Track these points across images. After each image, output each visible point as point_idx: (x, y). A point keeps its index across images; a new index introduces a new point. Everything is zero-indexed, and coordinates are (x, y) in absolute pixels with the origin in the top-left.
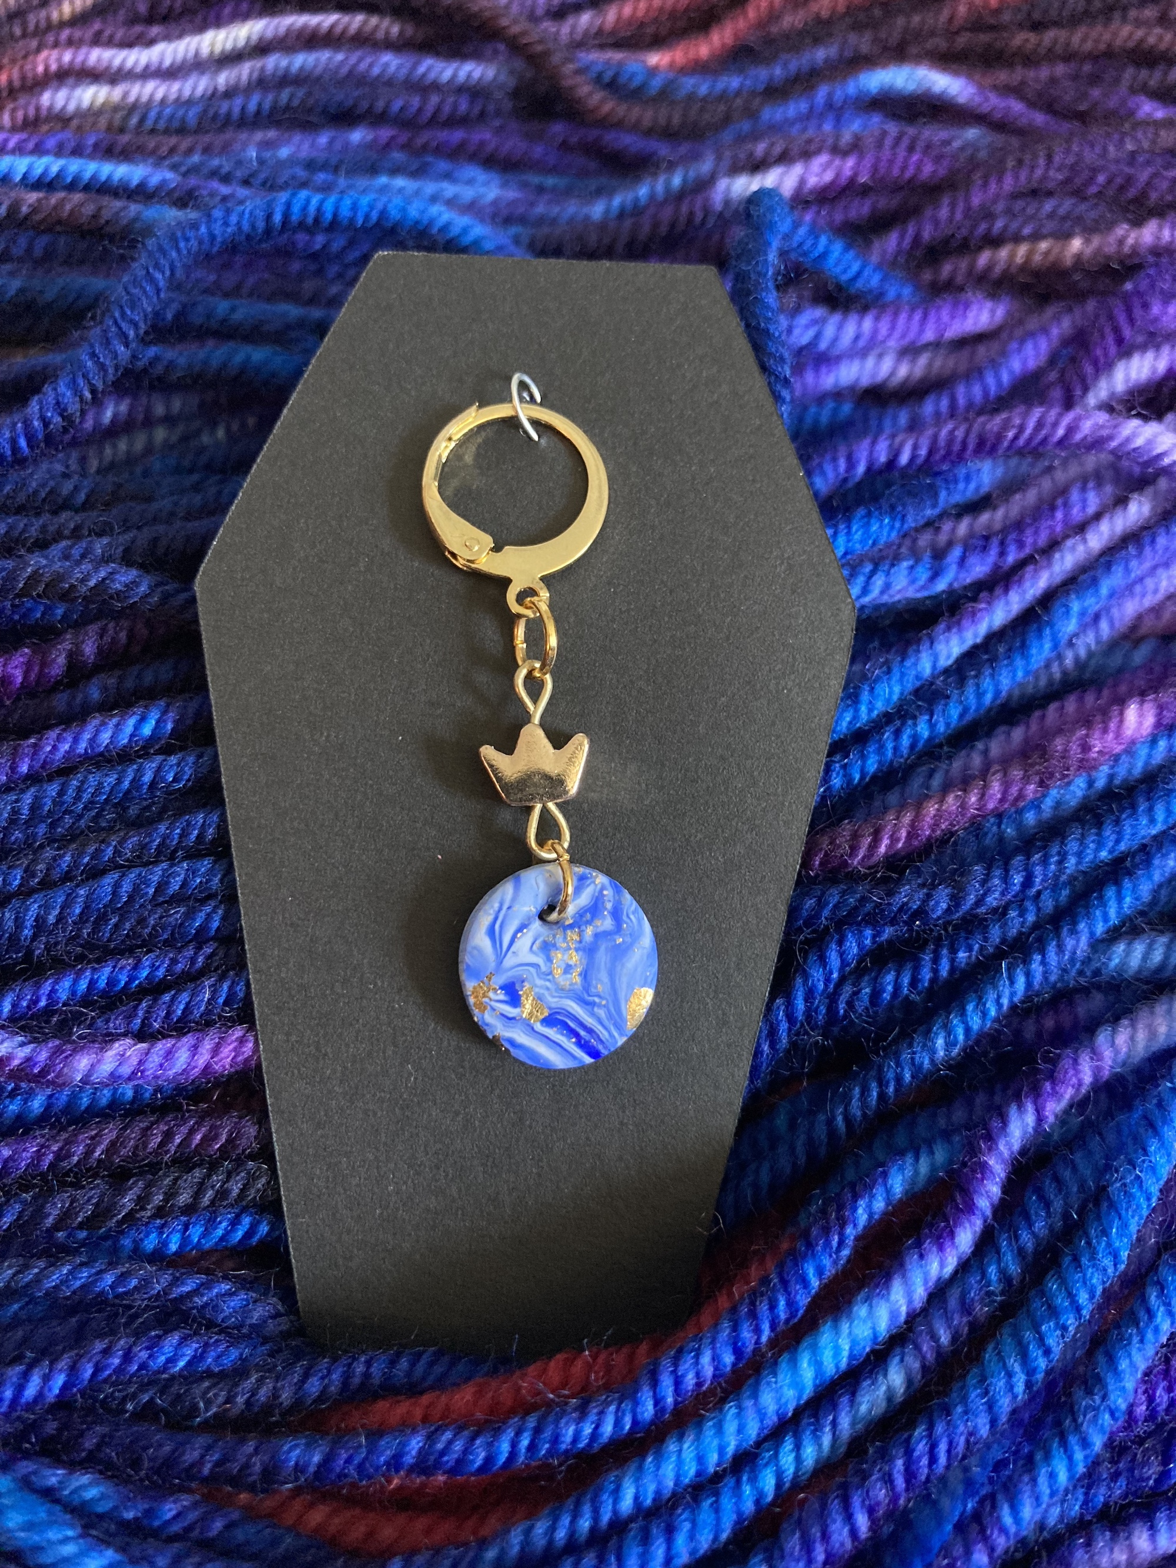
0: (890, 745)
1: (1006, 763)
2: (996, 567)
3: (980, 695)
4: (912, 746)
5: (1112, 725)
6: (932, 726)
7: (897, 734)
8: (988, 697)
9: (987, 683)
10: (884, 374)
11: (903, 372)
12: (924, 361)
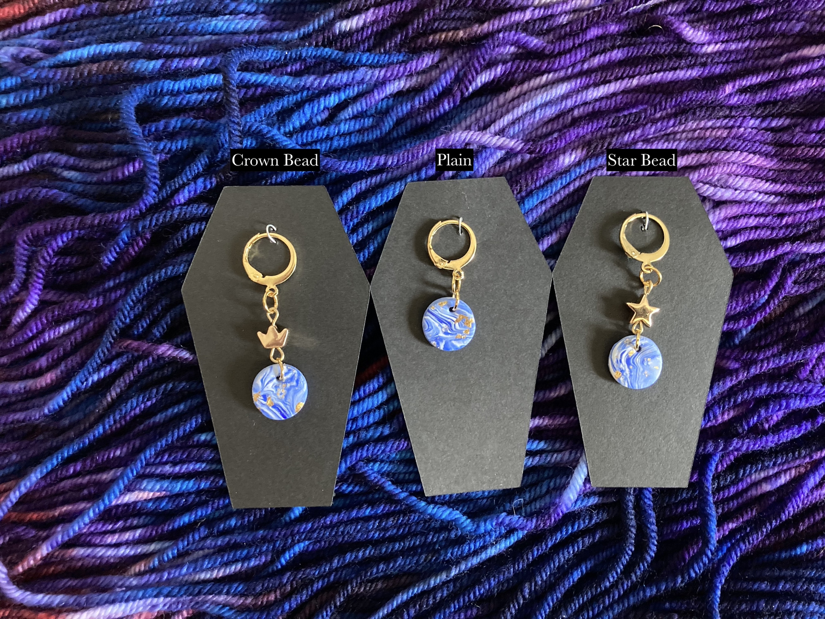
10: (402, 86)
11: (408, 85)
12: (414, 79)
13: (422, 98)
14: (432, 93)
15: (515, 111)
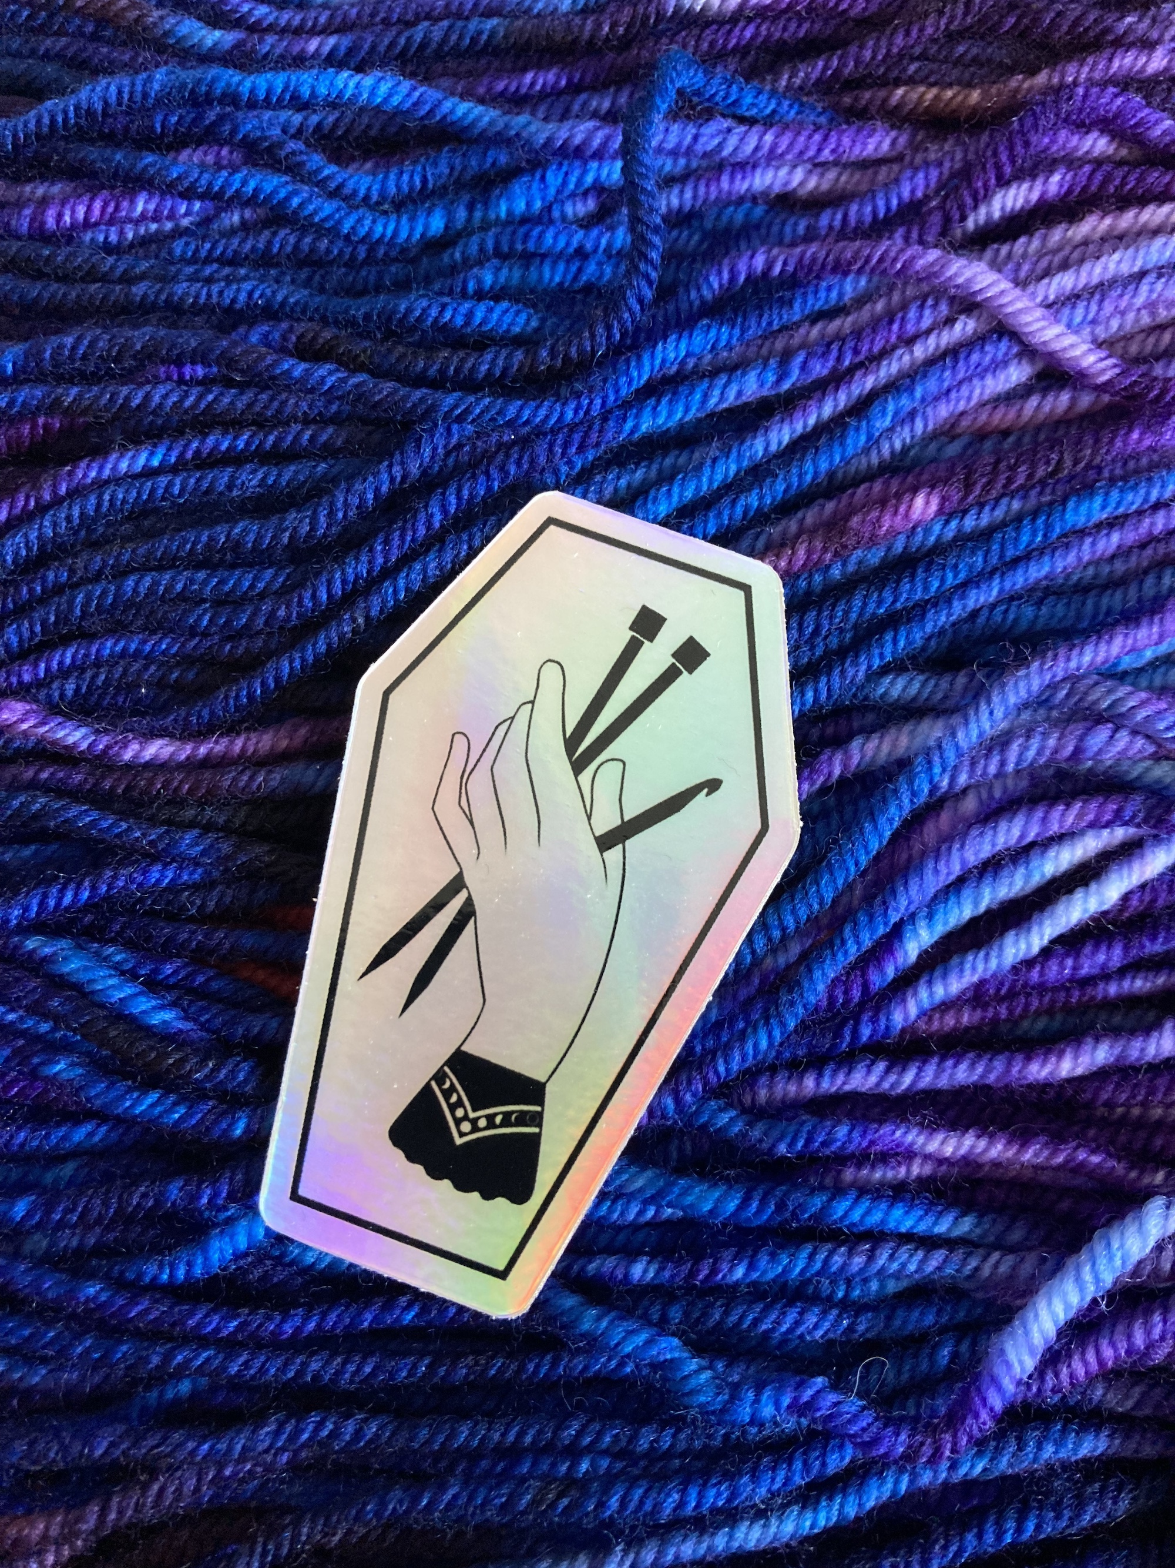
0: (726, 513)
1: (813, 532)
2: (834, 369)
3: (800, 476)
4: (745, 513)
5: (902, 509)
6: (761, 498)
7: (734, 502)
8: (809, 478)
9: (809, 467)
10: (795, 183)
11: (812, 184)
12: (831, 175)
13: (839, 216)
14: (869, 209)
15: (1086, 267)
